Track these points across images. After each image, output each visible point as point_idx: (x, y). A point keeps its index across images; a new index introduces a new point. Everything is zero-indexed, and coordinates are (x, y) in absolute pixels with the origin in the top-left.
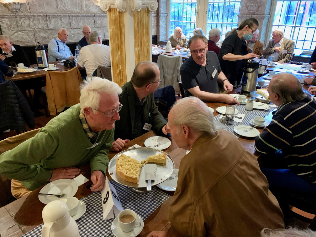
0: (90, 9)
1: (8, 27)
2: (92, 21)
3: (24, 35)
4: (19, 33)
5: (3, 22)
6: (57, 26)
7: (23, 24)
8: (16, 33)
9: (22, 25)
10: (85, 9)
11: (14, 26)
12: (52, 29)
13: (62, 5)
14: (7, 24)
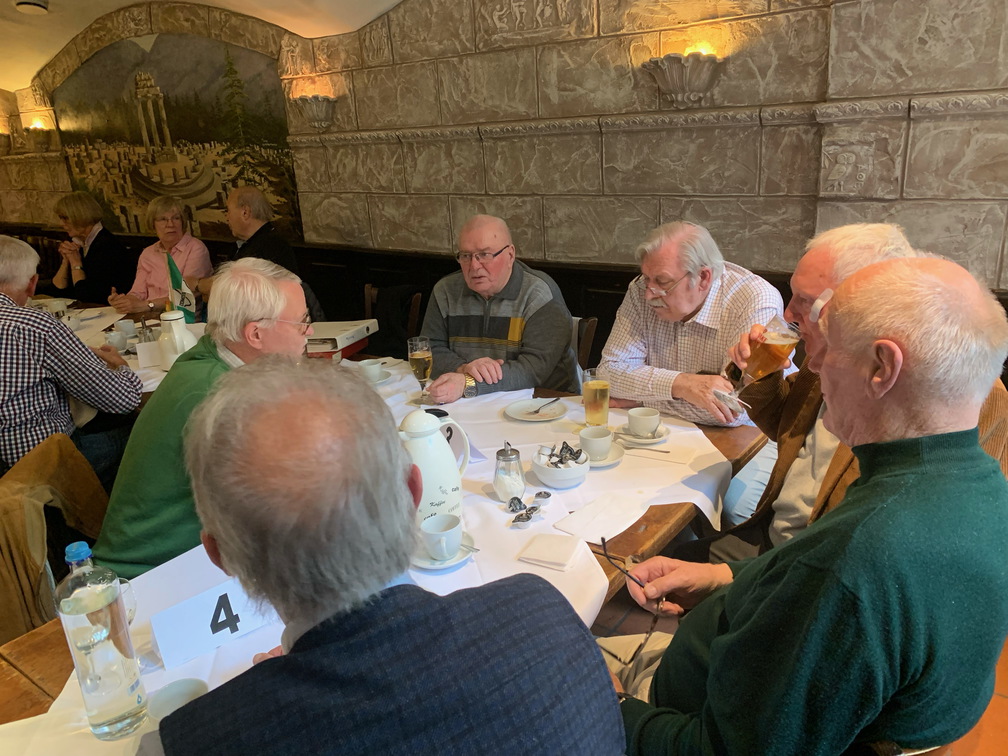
0: (580, 91)
1: (309, 180)
2: (586, 155)
3: (342, 208)
4: (333, 199)
5: (300, 162)
6: (436, 180)
7: (340, 170)
8: (325, 198)
9: (338, 174)
10: (554, 96)
11: (321, 176)
12: (418, 193)
13: (456, 85)
14: (307, 170)
